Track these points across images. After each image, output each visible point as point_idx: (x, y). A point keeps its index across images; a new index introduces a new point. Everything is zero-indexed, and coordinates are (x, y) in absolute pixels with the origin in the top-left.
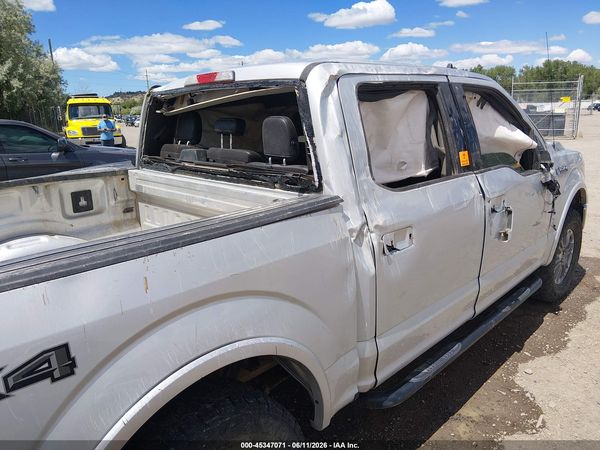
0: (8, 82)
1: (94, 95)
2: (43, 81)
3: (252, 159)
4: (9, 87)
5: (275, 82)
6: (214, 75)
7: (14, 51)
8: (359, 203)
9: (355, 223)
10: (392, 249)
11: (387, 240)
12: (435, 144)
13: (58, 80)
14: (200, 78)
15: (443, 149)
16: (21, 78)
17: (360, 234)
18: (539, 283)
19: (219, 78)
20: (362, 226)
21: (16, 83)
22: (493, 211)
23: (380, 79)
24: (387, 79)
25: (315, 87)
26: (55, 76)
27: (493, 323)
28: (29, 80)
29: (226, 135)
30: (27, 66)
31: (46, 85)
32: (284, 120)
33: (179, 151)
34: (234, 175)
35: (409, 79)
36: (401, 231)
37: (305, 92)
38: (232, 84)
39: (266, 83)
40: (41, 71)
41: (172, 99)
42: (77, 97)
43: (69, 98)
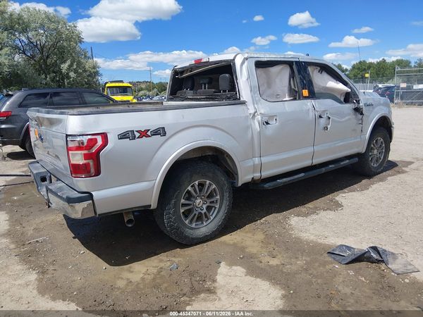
0: (67, 74)
1: (122, 81)
2: (88, 73)
3: (215, 92)
4: (68, 77)
5: (224, 61)
6: (201, 59)
7: (71, 54)
8: (254, 104)
9: (252, 111)
10: (267, 123)
11: (265, 119)
12: (293, 87)
13: (97, 73)
14: (195, 61)
15: (296, 89)
16: (76, 71)
17: (254, 115)
18: (356, 159)
19: (203, 61)
20: (255, 113)
21: (72, 74)
22: (320, 117)
23: (266, 59)
24: (269, 59)
25: (238, 62)
26: (95, 70)
27: (323, 170)
28: (81, 73)
29: (205, 84)
30: (79, 64)
31: (88, 76)
32: (227, 75)
33: (185, 93)
34: (208, 98)
35: (279, 59)
36: (271, 117)
37: (234, 64)
38: (208, 63)
39: (221, 61)
40: (87, 67)
41: (183, 71)
42: (112, 82)
43: (106, 83)
